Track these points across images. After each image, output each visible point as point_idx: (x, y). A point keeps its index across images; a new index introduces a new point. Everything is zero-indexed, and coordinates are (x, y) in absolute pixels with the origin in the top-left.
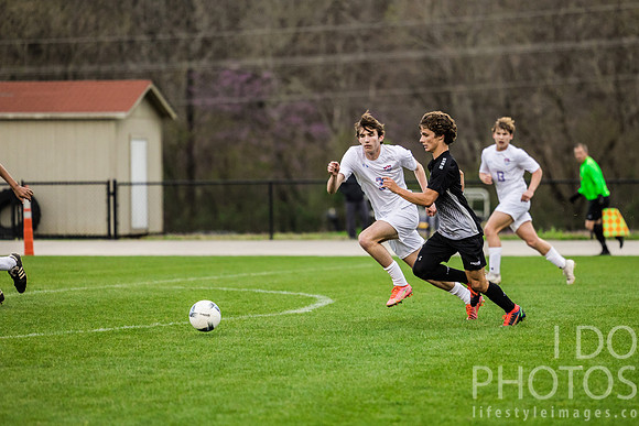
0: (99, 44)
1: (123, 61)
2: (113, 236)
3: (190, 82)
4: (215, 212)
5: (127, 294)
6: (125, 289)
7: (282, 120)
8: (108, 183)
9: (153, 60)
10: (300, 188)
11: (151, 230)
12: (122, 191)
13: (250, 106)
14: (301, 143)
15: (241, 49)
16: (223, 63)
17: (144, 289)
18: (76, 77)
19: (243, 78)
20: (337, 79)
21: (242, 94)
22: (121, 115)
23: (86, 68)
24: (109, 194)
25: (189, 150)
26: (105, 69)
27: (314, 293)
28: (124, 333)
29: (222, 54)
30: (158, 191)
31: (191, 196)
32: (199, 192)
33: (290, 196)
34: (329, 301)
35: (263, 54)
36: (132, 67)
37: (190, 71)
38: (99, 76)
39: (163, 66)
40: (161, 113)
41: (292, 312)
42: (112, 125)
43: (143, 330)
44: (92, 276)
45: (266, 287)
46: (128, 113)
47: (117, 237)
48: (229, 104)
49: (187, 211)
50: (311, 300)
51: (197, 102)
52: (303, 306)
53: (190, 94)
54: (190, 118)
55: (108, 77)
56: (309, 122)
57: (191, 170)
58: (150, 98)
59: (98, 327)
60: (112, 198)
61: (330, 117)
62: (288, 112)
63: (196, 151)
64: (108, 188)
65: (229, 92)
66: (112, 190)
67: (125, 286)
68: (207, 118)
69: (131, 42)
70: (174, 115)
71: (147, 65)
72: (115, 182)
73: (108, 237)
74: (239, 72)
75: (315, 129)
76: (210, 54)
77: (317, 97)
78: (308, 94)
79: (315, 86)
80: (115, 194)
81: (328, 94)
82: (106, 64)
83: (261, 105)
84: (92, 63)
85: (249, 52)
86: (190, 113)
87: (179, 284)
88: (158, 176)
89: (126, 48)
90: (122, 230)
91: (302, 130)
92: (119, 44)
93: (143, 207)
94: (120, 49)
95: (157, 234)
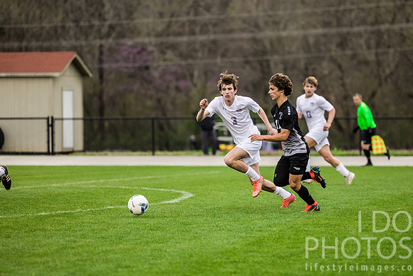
0: (42, 28)
1: (58, 39)
2: (50, 153)
3: (101, 53)
4: (117, 137)
5: (61, 191)
6: (59, 187)
7: (160, 78)
8: (48, 119)
9: (77, 39)
10: (172, 122)
11: (76, 149)
12: (57, 123)
13: (140, 69)
14: (173, 93)
15: (134, 32)
16: (123, 41)
17: (71, 187)
18: (27, 49)
19: (135, 51)
20: (196, 51)
21: (135, 61)
22: (56, 74)
23: (34, 44)
24: (48, 126)
25: (100, 97)
26: (46, 44)
27: (181, 190)
28: (58, 216)
29: (122, 35)
30: (80, 124)
31: (101, 127)
32: (106, 124)
33: (166, 127)
35: (148, 35)
36: (64, 43)
37: (101, 46)
38: (42, 49)
39: (84, 43)
40: (82, 73)
41: (167, 202)
42: (51, 81)
43: (71, 214)
44: (37, 179)
45: (150, 186)
46: (61, 73)
47: (53, 153)
48: (127, 68)
49: (99, 137)
50: (179, 195)
51: (106, 66)
52: (174, 198)
53: (101, 61)
54: (101, 76)
55: (48, 50)
56: (178, 79)
57: (101, 110)
58: (75, 64)
59: (41, 211)
60: (50, 128)
61: (192, 76)
62: (164, 73)
63: (105, 98)
64: (48, 122)
65: (126, 60)
66: (50, 123)
67: (59, 185)
68: (112, 76)
69: (63, 27)
70: (91, 75)
71: (73, 42)
72: (52, 118)
73: (48, 153)
74: (133, 47)
75: (182, 84)
76: (114, 35)
77: (183, 63)
78: (178, 61)
79: (182, 56)
80: (52, 126)
81: (190, 61)
82: (47, 41)
83: (147, 68)
84: (37, 40)
85: (139, 33)
86: (101, 74)
87: (93, 184)
88: (80, 114)
89: (59, 31)
90: (57, 149)
91: (173, 84)
92: (55, 29)
93: (70, 134)
94: (56, 31)
95: (79, 152)
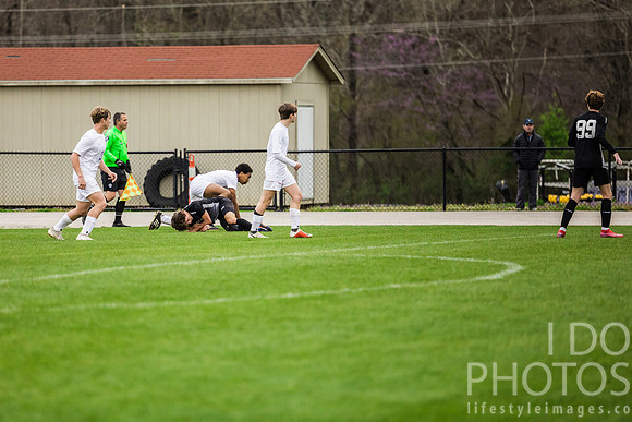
1: (282, 25)
2: (278, 207)
3: (353, 48)
4: (377, 183)
5: (309, 262)
6: (306, 257)
7: (449, 87)
9: (314, 24)
11: (317, 200)
13: (414, 72)
14: (470, 112)
15: (407, 12)
16: (387, 27)
17: (325, 257)
19: (408, 43)
21: (407, 61)
22: (288, 80)
25: (351, 120)
27: (505, 259)
30: (325, 158)
31: (352, 166)
32: (361, 162)
33: (456, 167)
34: (519, 268)
35: (429, 18)
36: (291, 31)
37: (353, 36)
39: (323, 31)
40: (329, 79)
41: (483, 278)
43: (333, 295)
45: (451, 255)
46: (294, 79)
47: (282, 208)
48: (394, 70)
49: (348, 184)
50: (501, 268)
51: (360, 68)
52: (494, 272)
53: (352, 60)
54: (352, 85)
56: (476, 89)
57: (352, 140)
58: (317, 62)
61: (500, 83)
62: (454, 79)
63: (358, 121)
65: (394, 58)
68: (371, 84)
69: (291, 5)
70: (342, 81)
71: (308, 30)
73: (275, 208)
74: (404, 36)
75: (483, 96)
76: (372, 19)
77: (487, 62)
79: (483, 51)
81: (497, 60)
83: (426, 71)
84: (249, 27)
85: (413, 16)
86: (352, 78)
87: (359, 252)
89: (284, 11)
91: (470, 97)
92: (278, 8)
93: (309, 176)
94: (279, 13)
95: (322, 205)
